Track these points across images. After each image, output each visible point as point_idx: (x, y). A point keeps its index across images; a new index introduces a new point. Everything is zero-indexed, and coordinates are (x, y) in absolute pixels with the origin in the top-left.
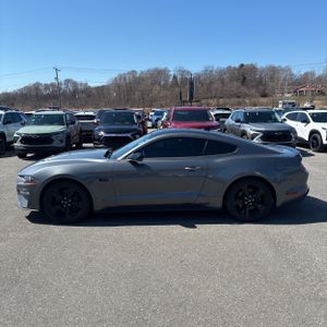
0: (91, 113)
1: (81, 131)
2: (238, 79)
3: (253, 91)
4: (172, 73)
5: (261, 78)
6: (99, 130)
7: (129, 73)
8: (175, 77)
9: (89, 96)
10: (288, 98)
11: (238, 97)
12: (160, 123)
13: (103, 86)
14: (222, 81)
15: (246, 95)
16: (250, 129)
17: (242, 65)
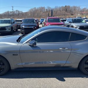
0: (21, 20)
1: (17, 26)
2: (64, 10)
3: (69, 13)
4: (46, 8)
5: (71, 10)
6: (23, 25)
7: (34, 8)
8: (47, 9)
9: (23, 15)
10: (79, 16)
11: (65, 15)
12: (43, 23)
13: (27, 12)
14: (60, 11)
15: (67, 15)
16: (74, 25)
17: (66, 6)
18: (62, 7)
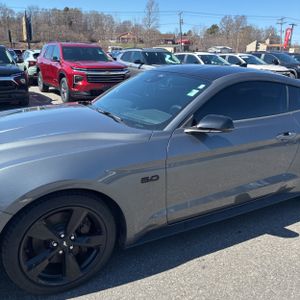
10: (114, 44)
17: (67, 9)
18: (55, 10)
